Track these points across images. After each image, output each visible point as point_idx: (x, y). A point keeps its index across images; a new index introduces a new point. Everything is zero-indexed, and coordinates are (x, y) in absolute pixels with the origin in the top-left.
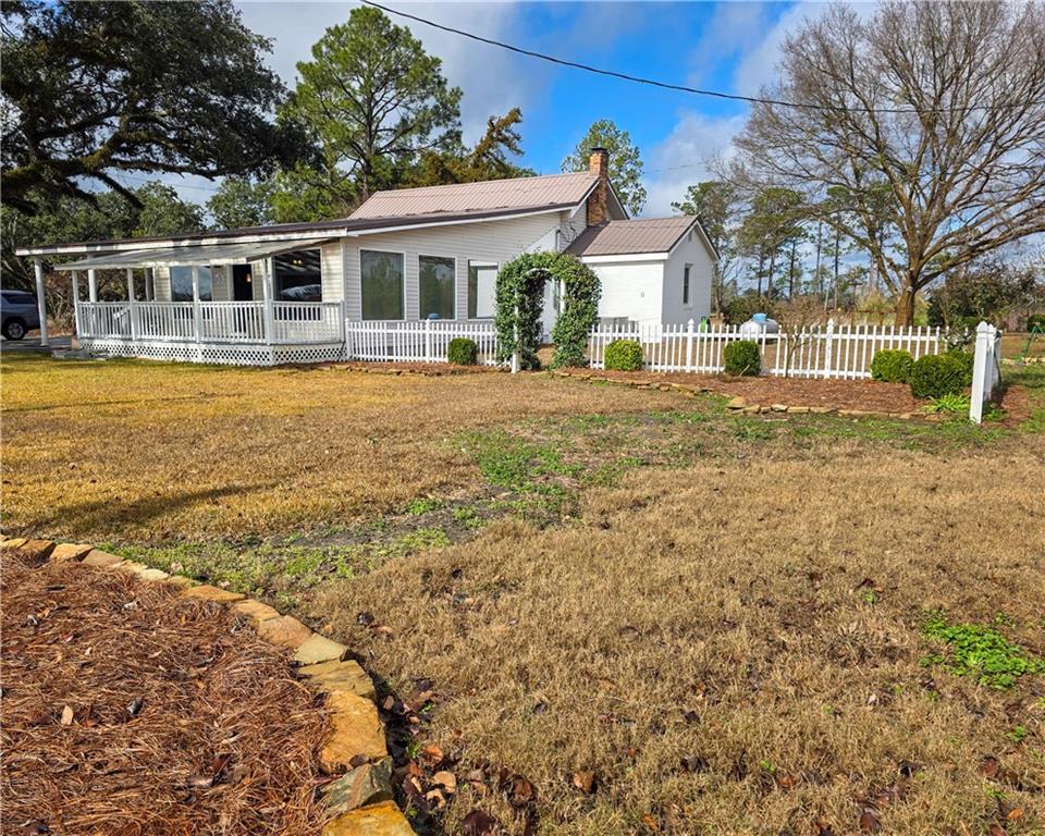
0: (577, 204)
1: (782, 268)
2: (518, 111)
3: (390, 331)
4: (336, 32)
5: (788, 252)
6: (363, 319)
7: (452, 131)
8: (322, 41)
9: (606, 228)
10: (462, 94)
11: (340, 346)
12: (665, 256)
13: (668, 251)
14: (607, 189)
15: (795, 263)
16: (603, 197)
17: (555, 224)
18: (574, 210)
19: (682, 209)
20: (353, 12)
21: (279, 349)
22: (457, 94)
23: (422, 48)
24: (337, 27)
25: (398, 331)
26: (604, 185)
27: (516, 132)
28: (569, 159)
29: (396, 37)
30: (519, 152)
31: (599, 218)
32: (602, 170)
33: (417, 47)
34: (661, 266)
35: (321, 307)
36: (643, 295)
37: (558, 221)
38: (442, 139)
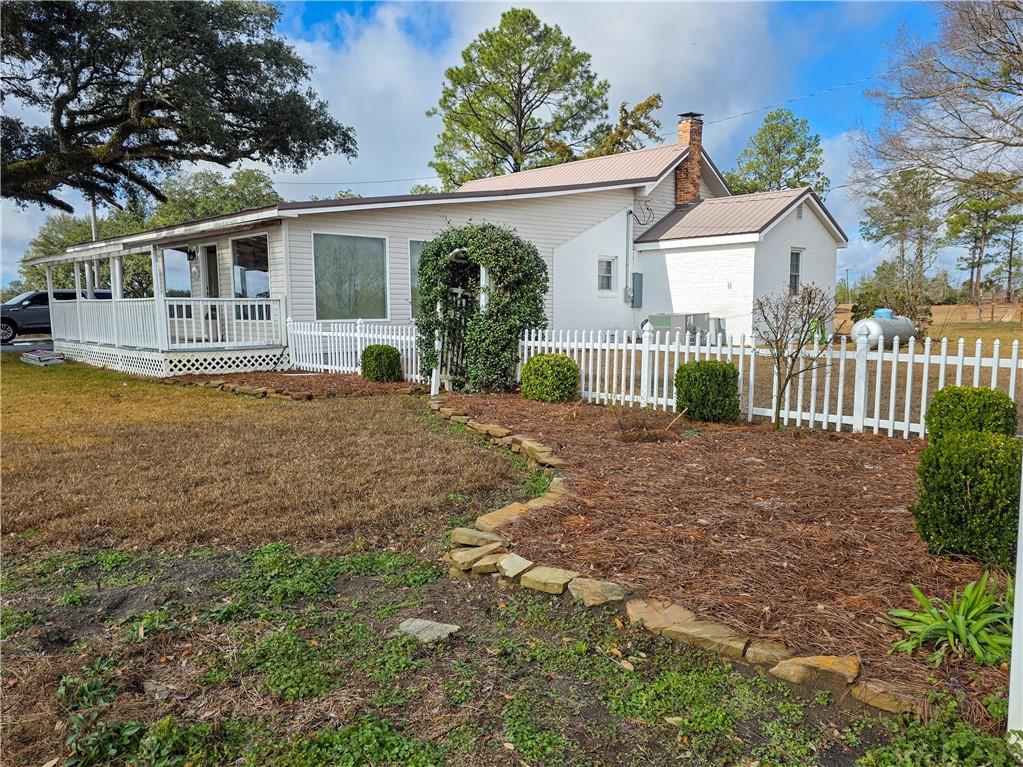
0: (655, 179)
1: (999, 258)
2: (658, 97)
3: (325, 334)
4: (489, 37)
5: (1006, 242)
6: (317, 319)
7: (602, 126)
8: (472, 46)
9: (699, 206)
10: (609, 86)
11: (278, 353)
12: (755, 237)
13: (759, 232)
14: (701, 162)
15: (1014, 252)
16: (696, 171)
17: (628, 202)
18: (649, 187)
19: (881, 199)
20: (504, 15)
21: (175, 357)
22: (605, 86)
23: (572, 45)
24: (487, 31)
25: (331, 334)
26: (697, 157)
27: (655, 119)
28: (746, 151)
29: (547, 36)
30: (658, 139)
31: (689, 196)
32: (692, 139)
33: (567, 43)
34: (751, 251)
35: (271, 303)
36: (730, 286)
37: (630, 199)
38: (593, 134)
